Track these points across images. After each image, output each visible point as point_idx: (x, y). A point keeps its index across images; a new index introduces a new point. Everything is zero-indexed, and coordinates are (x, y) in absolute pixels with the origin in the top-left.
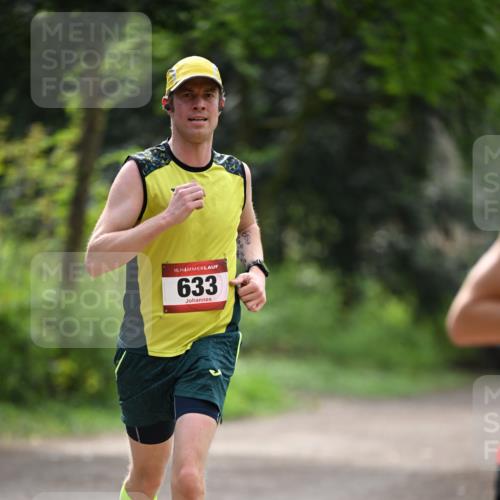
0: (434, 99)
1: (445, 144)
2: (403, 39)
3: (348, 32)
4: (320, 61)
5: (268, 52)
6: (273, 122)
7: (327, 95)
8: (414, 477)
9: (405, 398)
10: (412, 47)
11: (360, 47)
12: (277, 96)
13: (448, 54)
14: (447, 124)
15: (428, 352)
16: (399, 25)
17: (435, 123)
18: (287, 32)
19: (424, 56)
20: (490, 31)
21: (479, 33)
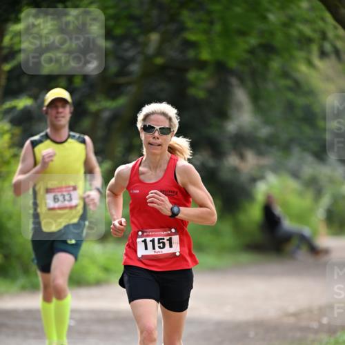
0: (232, 64)
1: (241, 95)
2: (211, 23)
3: (173, 18)
4: (154, 37)
5: (118, 31)
6: (122, 80)
7: (159, 61)
8: (219, 324)
9: (213, 270)
10: (218, 27)
11: (182, 28)
12: (125, 63)
13: (242, 33)
14: (242, 81)
15: (229, 238)
16: (209, 13)
17: (234, 81)
18: (132, 17)
19: (226, 33)
20: (271, 17)
21: (264, 18)
